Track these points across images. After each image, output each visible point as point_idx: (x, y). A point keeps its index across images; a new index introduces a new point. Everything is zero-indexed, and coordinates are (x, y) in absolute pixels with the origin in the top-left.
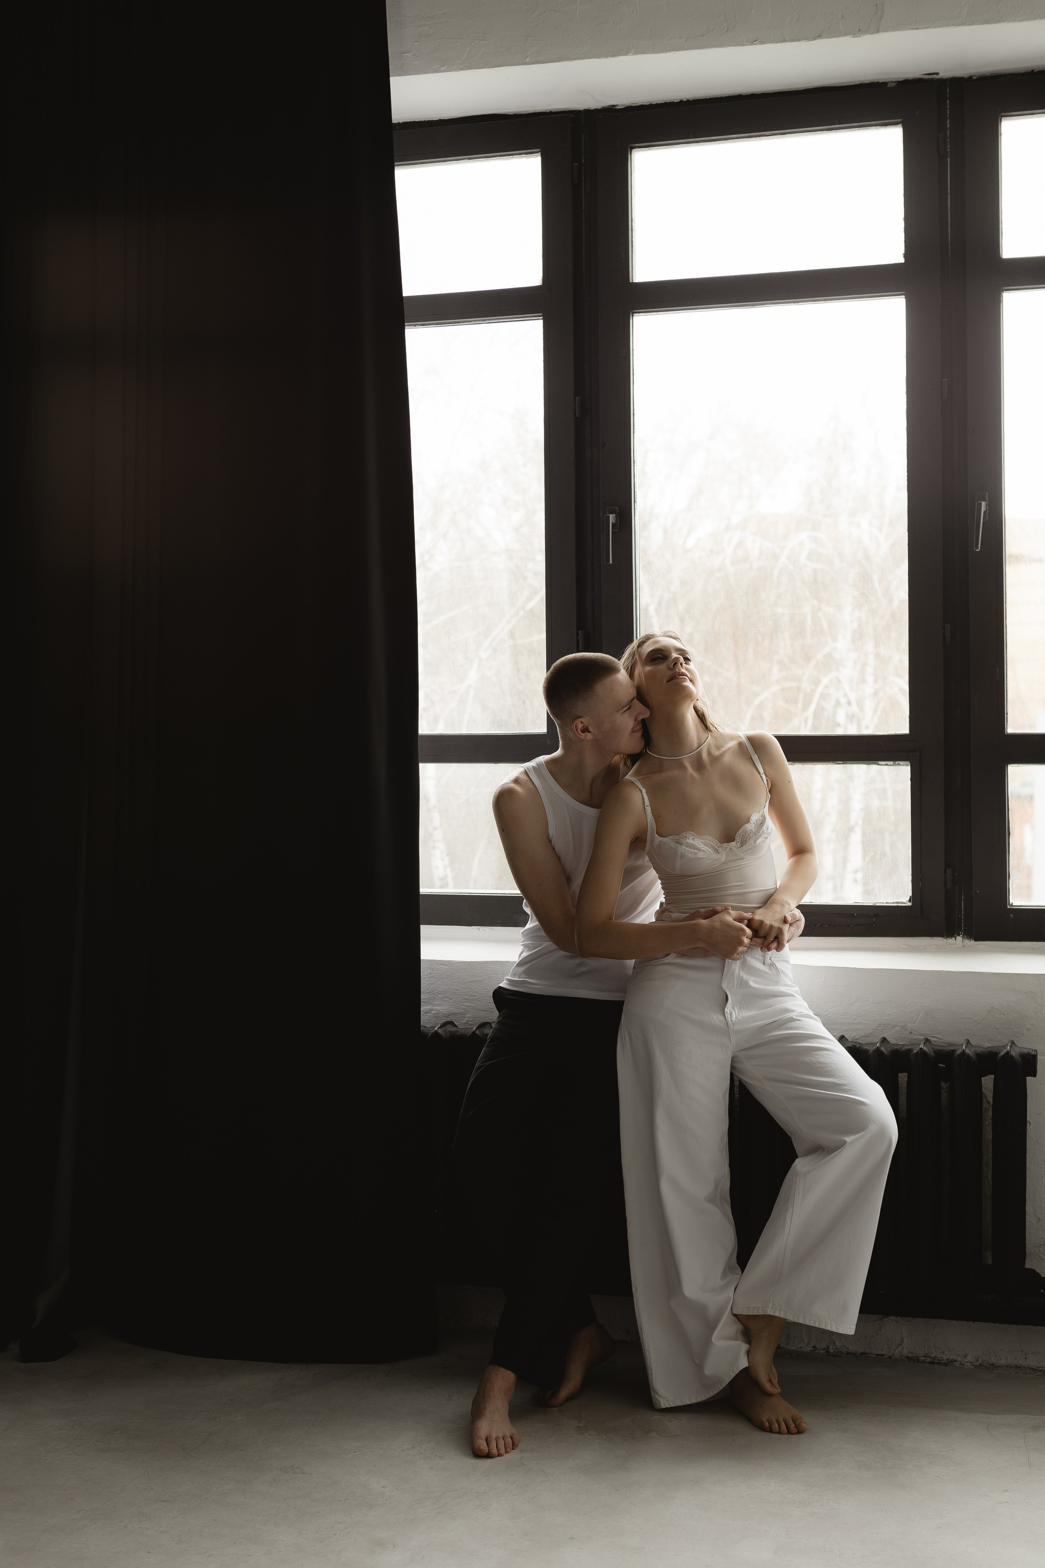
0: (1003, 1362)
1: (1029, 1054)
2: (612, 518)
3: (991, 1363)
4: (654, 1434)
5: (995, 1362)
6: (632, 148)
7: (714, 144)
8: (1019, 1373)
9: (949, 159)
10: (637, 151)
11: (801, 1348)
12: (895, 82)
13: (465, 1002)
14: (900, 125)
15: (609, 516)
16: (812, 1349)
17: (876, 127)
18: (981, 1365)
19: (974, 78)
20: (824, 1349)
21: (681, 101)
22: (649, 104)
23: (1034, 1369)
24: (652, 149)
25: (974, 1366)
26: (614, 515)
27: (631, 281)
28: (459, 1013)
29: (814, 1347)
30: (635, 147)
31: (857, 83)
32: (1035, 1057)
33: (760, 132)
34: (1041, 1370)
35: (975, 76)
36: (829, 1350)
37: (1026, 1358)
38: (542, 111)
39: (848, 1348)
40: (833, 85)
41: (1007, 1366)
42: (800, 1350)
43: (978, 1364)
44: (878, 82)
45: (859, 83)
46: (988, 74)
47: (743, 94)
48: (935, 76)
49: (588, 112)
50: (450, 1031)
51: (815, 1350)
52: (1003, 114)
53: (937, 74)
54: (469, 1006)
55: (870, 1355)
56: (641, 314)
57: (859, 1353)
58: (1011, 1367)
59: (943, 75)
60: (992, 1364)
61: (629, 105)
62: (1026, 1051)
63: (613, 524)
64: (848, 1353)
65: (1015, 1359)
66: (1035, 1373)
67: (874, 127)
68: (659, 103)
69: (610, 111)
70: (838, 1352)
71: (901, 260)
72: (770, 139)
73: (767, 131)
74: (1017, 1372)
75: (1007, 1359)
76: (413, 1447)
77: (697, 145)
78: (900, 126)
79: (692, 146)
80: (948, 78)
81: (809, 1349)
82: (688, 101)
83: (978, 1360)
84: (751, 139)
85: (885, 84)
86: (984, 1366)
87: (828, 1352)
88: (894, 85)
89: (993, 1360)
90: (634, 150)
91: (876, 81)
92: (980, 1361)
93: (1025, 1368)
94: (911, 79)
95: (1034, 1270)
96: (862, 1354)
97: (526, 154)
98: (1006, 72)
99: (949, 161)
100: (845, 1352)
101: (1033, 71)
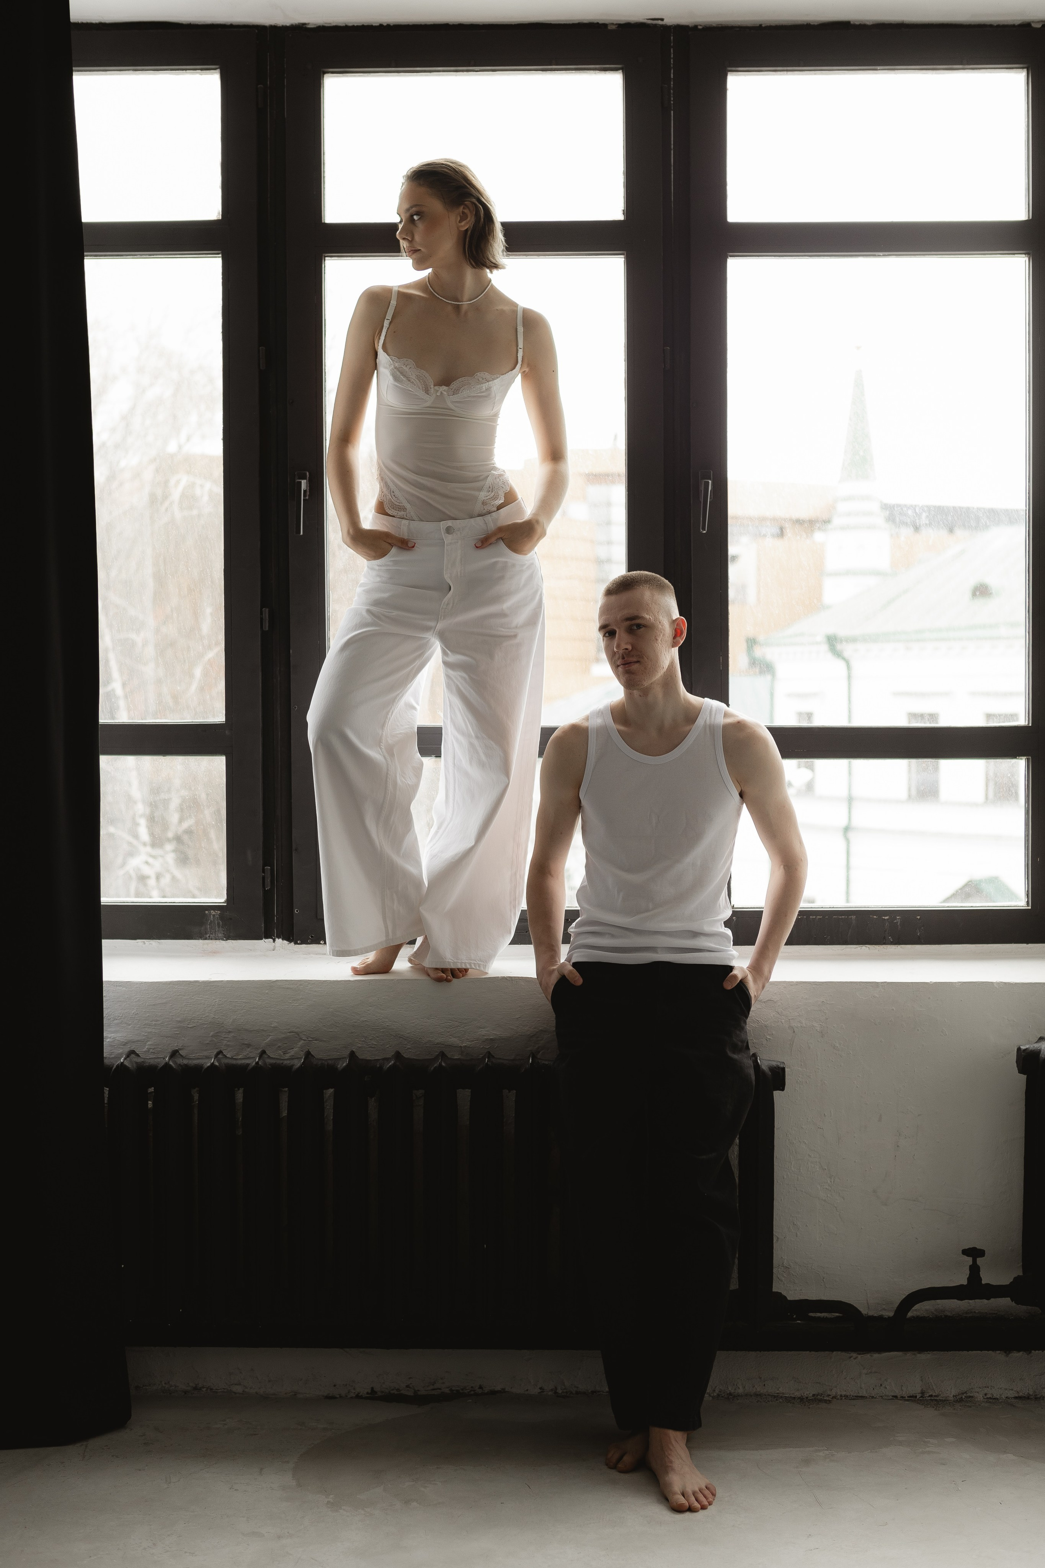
0: (741, 1391)
1: (778, 1067)
2: (304, 484)
3: (728, 1392)
4: (415, 1504)
5: (733, 1391)
6: (325, 73)
7: (417, 75)
8: (760, 1402)
9: (672, 112)
10: (329, 76)
11: (527, 1390)
12: (616, 24)
13: (145, 1028)
14: (621, 71)
15: (301, 482)
16: (539, 1391)
17: (595, 72)
18: (718, 1395)
19: (700, 27)
20: (552, 1390)
21: (381, 26)
22: (344, 25)
23: (775, 1397)
24: (347, 76)
25: (712, 1397)
26: (305, 481)
27: (323, 222)
28: (138, 1041)
29: (541, 1388)
30: (328, 72)
31: (575, 22)
32: (783, 1069)
33: (470, 66)
34: (781, 1397)
35: (700, 25)
36: (558, 1391)
37: (764, 1385)
38: (221, 23)
39: (577, 1387)
40: (549, 22)
41: (746, 1395)
42: (526, 1393)
43: (715, 1394)
44: (598, 23)
45: (577, 22)
46: (714, 25)
47: (450, 24)
48: (660, 22)
49: (275, 30)
50: (136, 1063)
51: (543, 1392)
52: (729, 69)
53: (662, 20)
54: (151, 1032)
55: (601, 1393)
56: (333, 258)
57: (590, 1391)
58: (751, 1396)
59: (669, 21)
60: (730, 1394)
61: (321, 25)
62: (774, 1064)
63: (304, 491)
64: (577, 1393)
65: (753, 1387)
66: (777, 1400)
67: (592, 71)
68: (355, 25)
69: (299, 30)
70: (567, 1392)
71: (620, 217)
72: (480, 75)
73: (476, 66)
74: (758, 1401)
75: (745, 1387)
76: (154, 1544)
77: (398, 76)
78: (620, 73)
79: (391, 76)
80: (672, 26)
81: (536, 1391)
82: (388, 26)
83: (714, 1391)
84: (458, 73)
85: (605, 26)
86: (722, 1397)
87: (556, 1393)
88: (614, 27)
89: (731, 1389)
90: (326, 76)
91: (596, 22)
92: (717, 1391)
93: (765, 1395)
94: (632, 23)
95: (781, 1293)
96: (593, 1392)
97: (202, 69)
98: (733, 24)
99: (672, 115)
100: (574, 1392)
101: (761, 25)
